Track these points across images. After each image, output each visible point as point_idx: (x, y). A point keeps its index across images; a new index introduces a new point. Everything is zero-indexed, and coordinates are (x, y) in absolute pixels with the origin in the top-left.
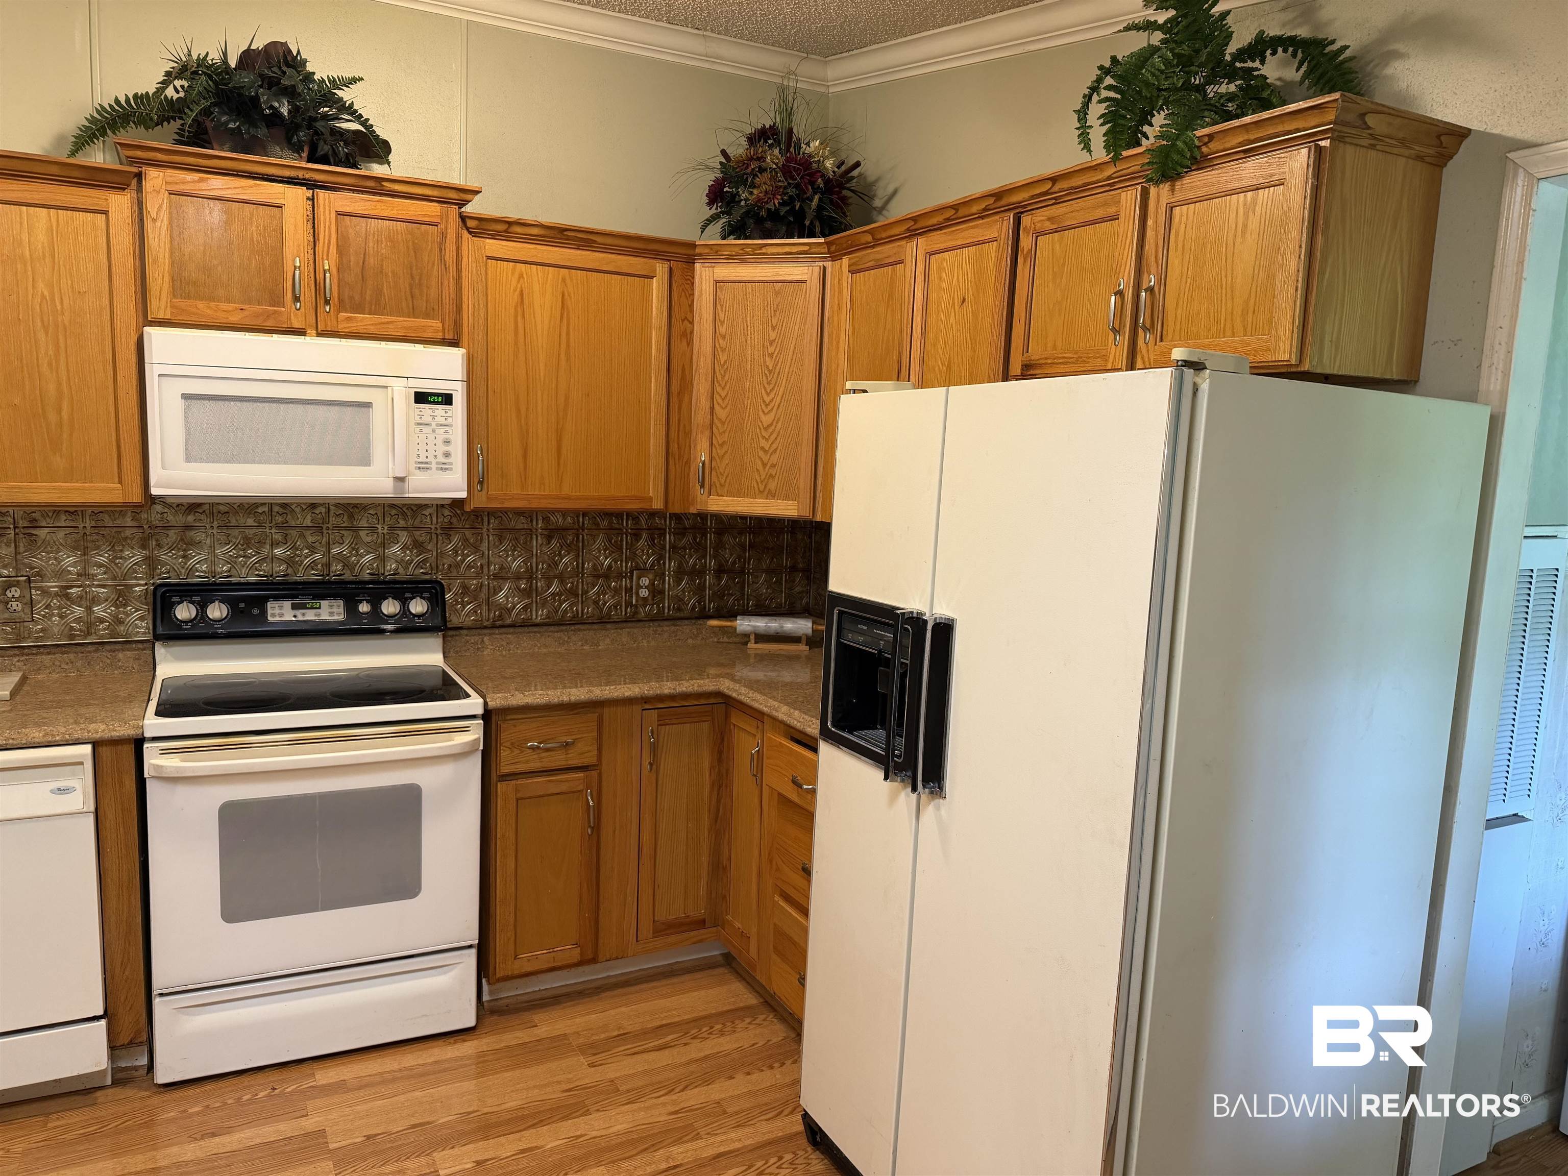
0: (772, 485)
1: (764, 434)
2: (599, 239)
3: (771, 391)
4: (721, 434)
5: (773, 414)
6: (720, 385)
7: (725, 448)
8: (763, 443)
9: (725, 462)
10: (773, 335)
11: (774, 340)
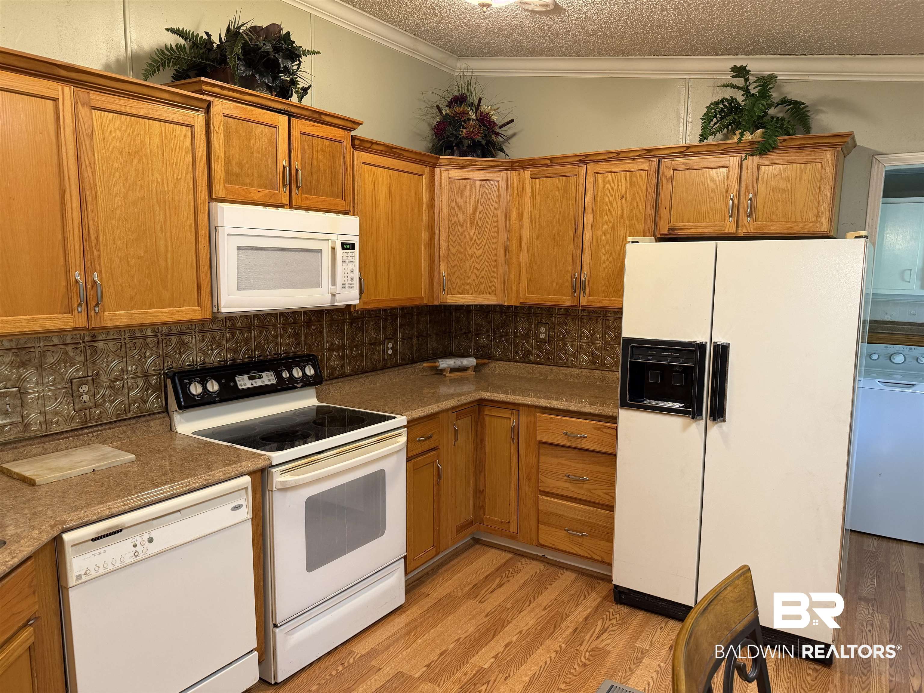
0: (482, 287)
1: (477, 260)
2: (405, 153)
3: (481, 238)
4: (453, 261)
5: (481, 250)
6: (452, 235)
7: (455, 269)
8: (477, 265)
9: (455, 276)
10: (481, 208)
11: (482, 211)
